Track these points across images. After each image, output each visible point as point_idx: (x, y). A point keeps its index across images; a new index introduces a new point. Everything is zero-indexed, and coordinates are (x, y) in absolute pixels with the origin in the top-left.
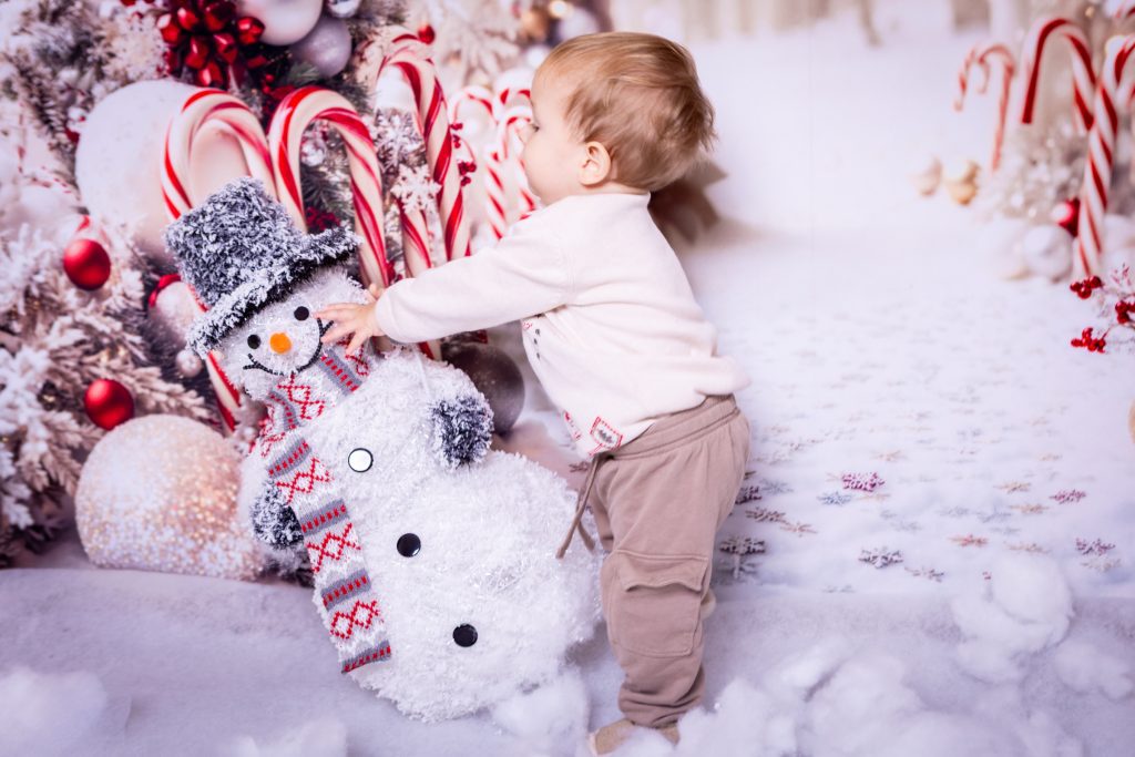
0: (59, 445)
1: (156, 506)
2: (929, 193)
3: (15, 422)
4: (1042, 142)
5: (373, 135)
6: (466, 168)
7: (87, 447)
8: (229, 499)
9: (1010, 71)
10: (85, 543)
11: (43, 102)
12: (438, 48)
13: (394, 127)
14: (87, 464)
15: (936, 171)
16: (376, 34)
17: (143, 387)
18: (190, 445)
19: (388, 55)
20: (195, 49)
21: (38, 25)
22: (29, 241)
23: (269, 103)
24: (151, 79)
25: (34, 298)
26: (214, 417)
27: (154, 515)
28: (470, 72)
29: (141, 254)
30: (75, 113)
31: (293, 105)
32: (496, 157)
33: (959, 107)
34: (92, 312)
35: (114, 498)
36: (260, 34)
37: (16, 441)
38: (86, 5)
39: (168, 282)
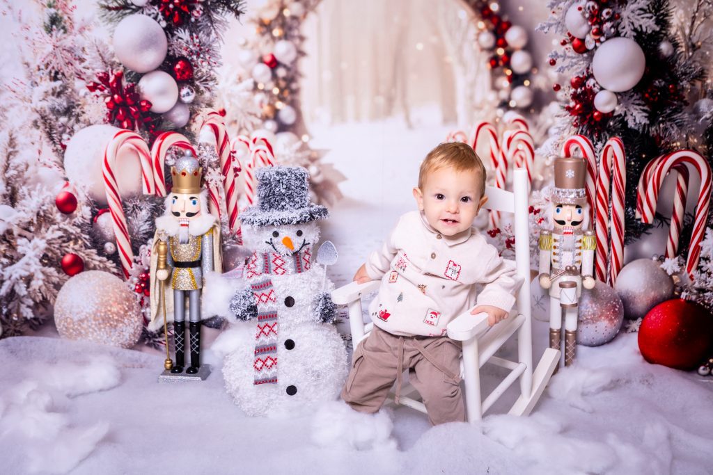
0: (48, 282)
1: (91, 311)
3: (29, 271)
5: (197, 154)
6: (237, 170)
7: (61, 283)
8: (124, 309)
10: (57, 326)
11: (51, 131)
12: (227, 118)
13: (206, 151)
14: (61, 291)
16: (201, 111)
17: (89, 258)
18: (108, 284)
19: (206, 120)
20: (121, 112)
21: (51, 98)
22: (41, 191)
23: (152, 137)
24: (100, 124)
25: (41, 216)
26: (120, 273)
27: (90, 315)
28: (240, 129)
29: (91, 199)
30: (65, 136)
31: (163, 138)
32: (250, 166)
34: (67, 224)
35: (72, 307)
36: (150, 108)
37: (28, 280)
38: (73, 90)
39: (103, 212)
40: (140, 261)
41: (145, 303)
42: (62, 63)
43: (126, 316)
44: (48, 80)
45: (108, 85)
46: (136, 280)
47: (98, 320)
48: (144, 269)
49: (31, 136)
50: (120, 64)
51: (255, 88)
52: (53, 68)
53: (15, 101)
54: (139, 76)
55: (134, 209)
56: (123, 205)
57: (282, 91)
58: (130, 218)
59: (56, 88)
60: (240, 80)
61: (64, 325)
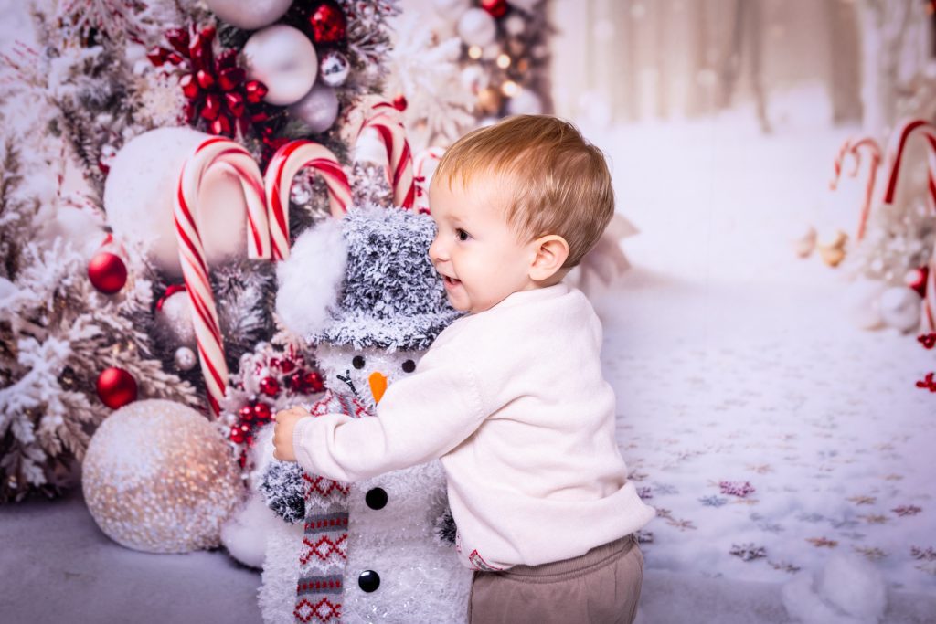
0: (73, 420)
1: (149, 474)
2: (805, 255)
3: (37, 398)
4: (900, 219)
5: (351, 182)
7: (96, 422)
8: (210, 472)
9: (877, 160)
10: (87, 501)
11: (82, 140)
12: (409, 115)
13: (368, 176)
14: (95, 437)
15: (812, 237)
16: (359, 100)
17: (146, 376)
18: (181, 425)
19: (368, 118)
20: (209, 104)
21: (82, 78)
22: (62, 251)
23: (268, 151)
24: (172, 126)
25: (61, 298)
26: (203, 404)
27: (146, 479)
28: (434, 136)
29: (152, 267)
30: (107, 150)
31: (287, 153)
33: (833, 187)
34: (109, 312)
35: (115, 465)
36: (264, 95)
37: (37, 414)
38: (123, 63)
39: (174, 292)
40: (241, 384)
41: (249, 462)
42: (103, 13)
43: (212, 485)
44: (78, 46)
45: (187, 53)
46: (232, 418)
47: (162, 492)
48: (247, 399)
49: (45, 149)
50: (210, 13)
51: (464, 57)
52: (87, 22)
53: (17, 85)
54: (243, 36)
55: (231, 286)
56: (211, 278)
57: (515, 61)
58: (223, 302)
59: (91, 59)
60: (435, 40)
61: (99, 500)
